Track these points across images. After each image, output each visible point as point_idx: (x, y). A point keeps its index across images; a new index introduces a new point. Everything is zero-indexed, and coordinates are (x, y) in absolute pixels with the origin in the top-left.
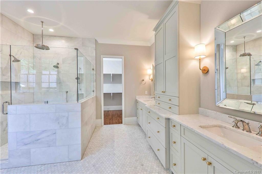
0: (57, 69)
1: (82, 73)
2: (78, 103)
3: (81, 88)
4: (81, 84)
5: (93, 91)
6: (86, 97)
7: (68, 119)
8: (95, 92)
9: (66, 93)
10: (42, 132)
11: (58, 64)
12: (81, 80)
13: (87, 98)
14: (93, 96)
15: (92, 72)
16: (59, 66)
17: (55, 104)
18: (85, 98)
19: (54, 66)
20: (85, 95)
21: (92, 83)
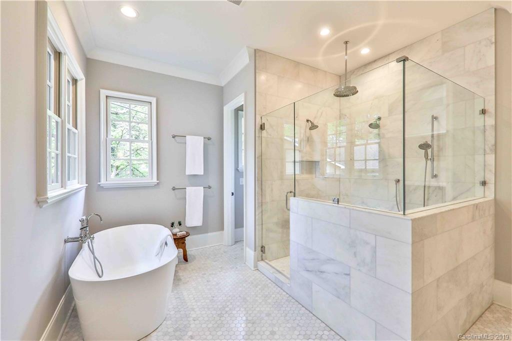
0: (377, 130)
1: (441, 132)
2: (405, 217)
3: (435, 173)
4: (435, 163)
5: (484, 183)
6: (454, 199)
7: (375, 252)
8: (491, 186)
9: (395, 182)
10: (328, 260)
11: (379, 119)
12: (438, 151)
13: (458, 202)
14: (482, 200)
15: (479, 121)
16: (381, 123)
17: (349, 209)
18: (450, 202)
19: (371, 126)
20: (449, 193)
21: (479, 158)
